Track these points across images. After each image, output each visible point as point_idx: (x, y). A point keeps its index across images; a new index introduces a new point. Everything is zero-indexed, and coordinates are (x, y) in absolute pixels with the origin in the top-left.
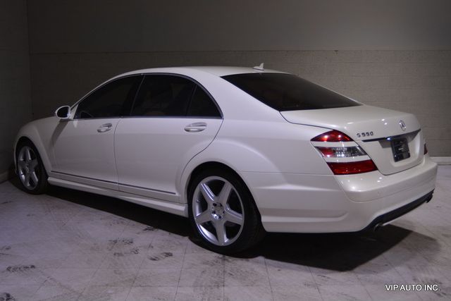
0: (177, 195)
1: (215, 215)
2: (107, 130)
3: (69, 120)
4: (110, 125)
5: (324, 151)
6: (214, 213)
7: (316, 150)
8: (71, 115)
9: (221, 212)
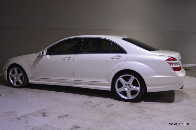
0: (107, 82)
1: (126, 89)
2: (68, 60)
3: (44, 56)
4: (70, 58)
5: (171, 64)
6: (125, 88)
7: (168, 64)
8: (45, 53)
9: (129, 87)
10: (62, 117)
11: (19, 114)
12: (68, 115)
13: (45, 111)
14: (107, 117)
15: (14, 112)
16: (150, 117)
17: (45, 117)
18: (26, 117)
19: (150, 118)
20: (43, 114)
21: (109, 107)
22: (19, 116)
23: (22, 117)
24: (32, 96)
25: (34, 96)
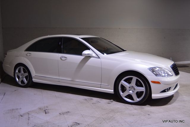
10: (63, 114)
11: (22, 112)
12: (69, 112)
13: (47, 108)
14: (107, 114)
15: (17, 109)
16: (148, 113)
17: (47, 114)
18: (29, 114)
19: (149, 115)
20: (45, 111)
21: (109, 103)
22: (22, 113)
23: (24, 114)
24: (35, 94)
25: (37, 94)
